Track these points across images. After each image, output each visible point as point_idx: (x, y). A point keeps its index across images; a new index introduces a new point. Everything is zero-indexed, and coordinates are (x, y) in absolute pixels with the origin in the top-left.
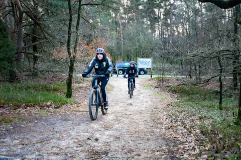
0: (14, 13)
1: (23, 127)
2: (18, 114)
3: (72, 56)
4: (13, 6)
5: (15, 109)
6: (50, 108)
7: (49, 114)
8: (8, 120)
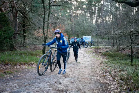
0: (13, 11)
1: (18, 76)
2: (16, 69)
3: (45, 35)
4: (12, 7)
5: (14, 66)
6: (33, 65)
7: (33, 68)
8: (10, 72)
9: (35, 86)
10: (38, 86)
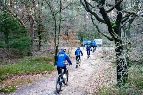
0: (30, 21)
1: (36, 85)
2: (34, 78)
3: (57, 46)
4: (29, 17)
5: (33, 76)
6: (46, 74)
7: (46, 77)
8: (31, 81)
9: (46, 93)
10: (47, 93)
